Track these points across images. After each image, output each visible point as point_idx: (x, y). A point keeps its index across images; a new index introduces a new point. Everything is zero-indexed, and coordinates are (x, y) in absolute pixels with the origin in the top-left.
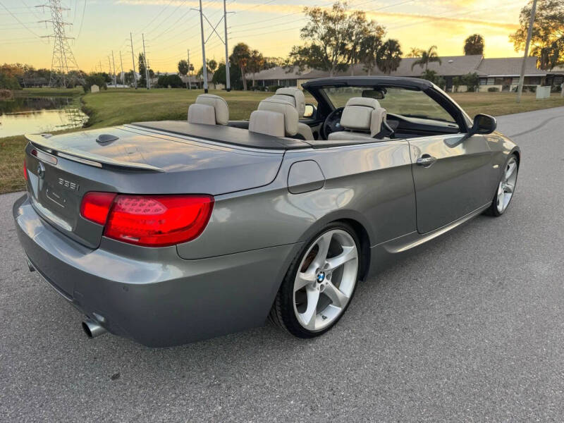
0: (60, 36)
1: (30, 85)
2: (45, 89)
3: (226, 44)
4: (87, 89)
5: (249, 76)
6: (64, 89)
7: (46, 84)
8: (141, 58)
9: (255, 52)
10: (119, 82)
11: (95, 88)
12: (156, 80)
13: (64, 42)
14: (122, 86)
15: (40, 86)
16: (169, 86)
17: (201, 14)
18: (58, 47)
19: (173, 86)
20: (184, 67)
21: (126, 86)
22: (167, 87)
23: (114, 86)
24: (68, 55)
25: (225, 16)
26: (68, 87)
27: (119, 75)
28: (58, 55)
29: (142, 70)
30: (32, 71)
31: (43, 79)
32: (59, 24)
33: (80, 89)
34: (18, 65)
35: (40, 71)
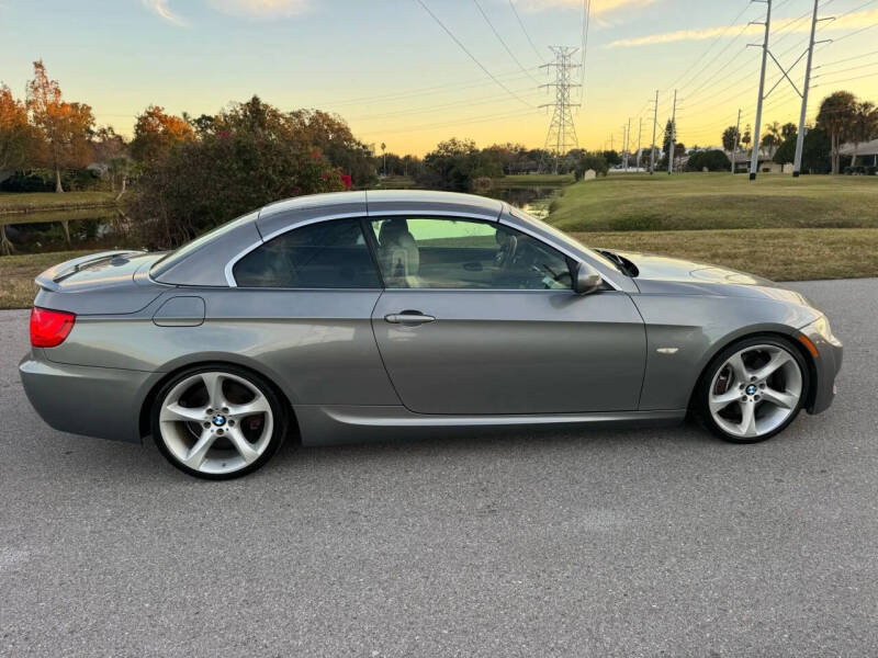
0: (563, 104)
1: (516, 171)
2: (533, 176)
3: (805, 97)
4: (579, 176)
5: (848, 148)
6: (555, 176)
7: (535, 170)
8: (670, 127)
9: (866, 106)
10: (632, 164)
11: (590, 174)
12: (685, 160)
13: (566, 111)
14: (635, 170)
15: (528, 172)
16: (705, 169)
17: (765, 52)
18: (557, 119)
19: (713, 168)
20: (730, 137)
21: (641, 170)
22: (701, 170)
23: (623, 170)
24: (568, 128)
25: (810, 49)
26: (561, 173)
27: (636, 154)
28: (556, 129)
29: (668, 141)
30: (523, 152)
31: (533, 162)
32: (564, 87)
33: (571, 176)
34: (509, 145)
35: (533, 152)
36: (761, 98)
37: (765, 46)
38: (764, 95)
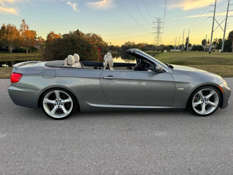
0: (158, 32)
1: (145, 50)
3: (225, 31)
4: (162, 51)
6: (156, 52)
7: (150, 50)
8: (187, 39)
10: (177, 49)
11: (165, 51)
12: (191, 48)
13: (159, 34)
14: (177, 50)
16: (197, 50)
17: (214, 19)
18: (157, 36)
19: (199, 50)
20: (204, 42)
21: (179, 50)
22: (196, 51)
23: (174, 50)
24: (160, 39)
25: (226, 18)
26: (157, 51)
27: (178, 46)
28: (156, 39)
29: (187, 43)
30: (147, 45)
31: (150, 48)
32: (159, 28)
33: (160, 51)
34: (144, 43)
35: (150, 45)
36: (212, 31)
37: (214, 17)
38: (213, 31)
